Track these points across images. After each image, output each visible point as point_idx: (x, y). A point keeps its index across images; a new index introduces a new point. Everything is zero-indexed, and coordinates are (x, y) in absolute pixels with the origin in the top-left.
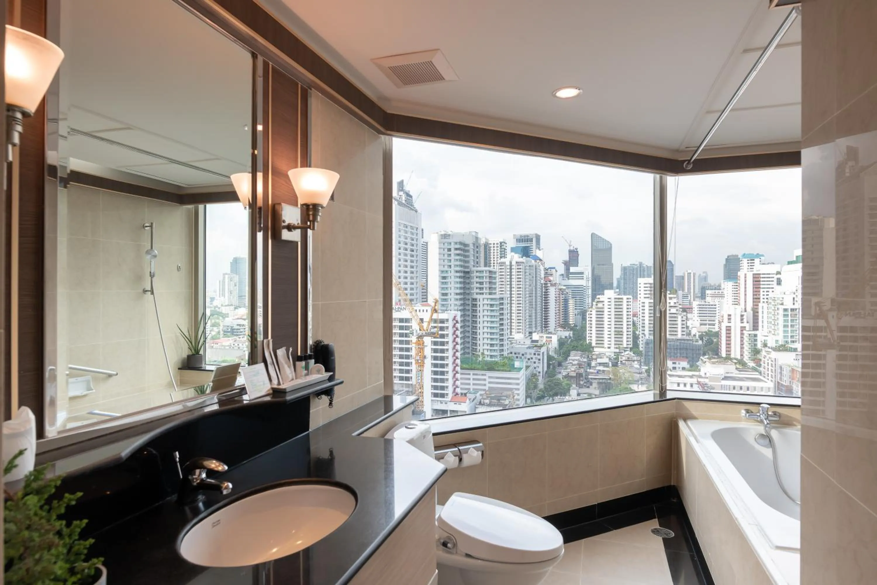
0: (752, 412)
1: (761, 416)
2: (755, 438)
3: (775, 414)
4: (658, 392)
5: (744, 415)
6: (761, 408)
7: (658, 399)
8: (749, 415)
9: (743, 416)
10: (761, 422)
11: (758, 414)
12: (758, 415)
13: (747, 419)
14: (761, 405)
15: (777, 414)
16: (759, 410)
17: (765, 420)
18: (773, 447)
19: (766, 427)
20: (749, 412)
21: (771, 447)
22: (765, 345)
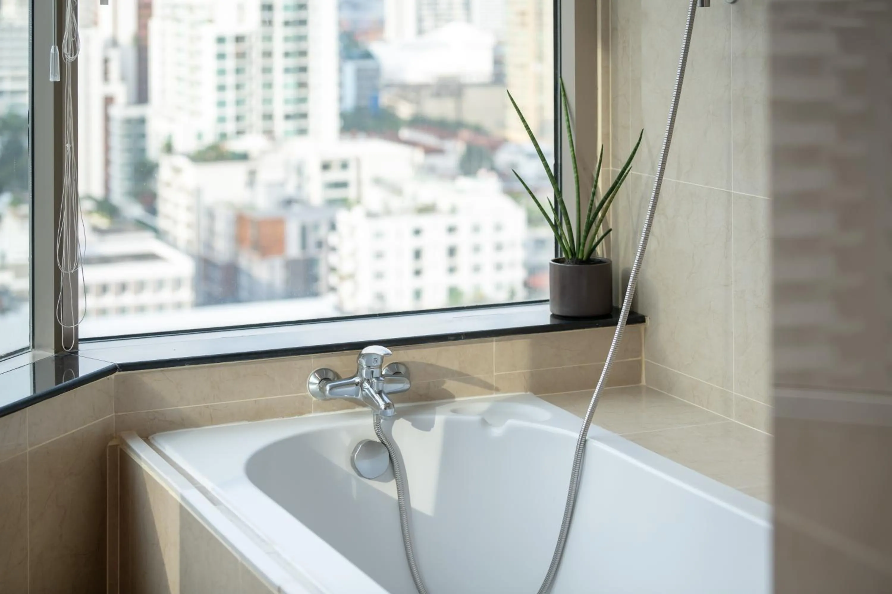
0: (338, 377)
1: (366, 385)
2: (352, 459)
3: (397, 373)
4: (50, 353)
5: (314, 387)
6: (364, 362)
7: (52, 386)
8: (331, 388)
9: (314, 394)
10: (368, 401)
11: (357, 380)
12: (357, 384)
13: (325, 399)
14: (367, 350)
15: (402, 370)
16: (359, 368)
17: (377, 397)
18: (398, 476)
19: (378, 416)
20: (331, 376)
21: (394, 476)
22: (169, 148)
